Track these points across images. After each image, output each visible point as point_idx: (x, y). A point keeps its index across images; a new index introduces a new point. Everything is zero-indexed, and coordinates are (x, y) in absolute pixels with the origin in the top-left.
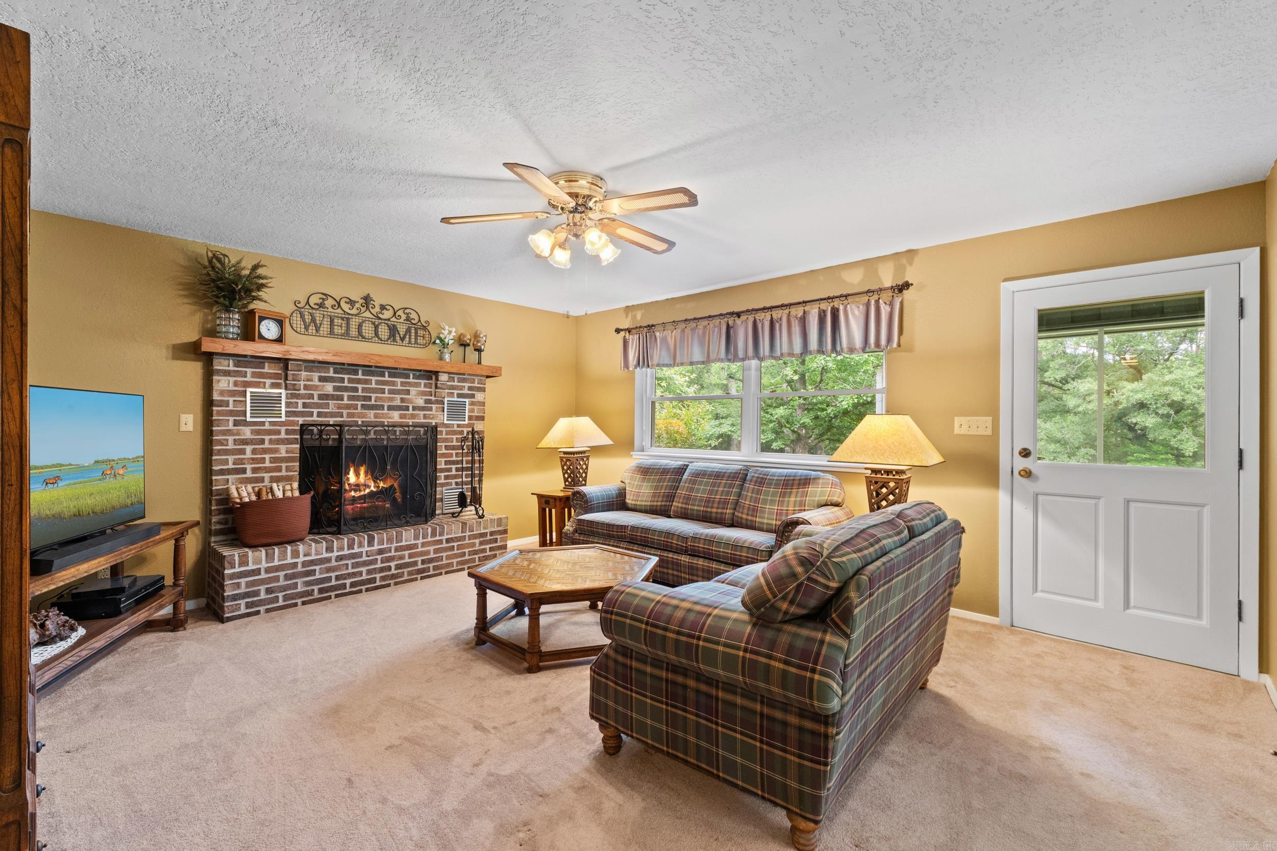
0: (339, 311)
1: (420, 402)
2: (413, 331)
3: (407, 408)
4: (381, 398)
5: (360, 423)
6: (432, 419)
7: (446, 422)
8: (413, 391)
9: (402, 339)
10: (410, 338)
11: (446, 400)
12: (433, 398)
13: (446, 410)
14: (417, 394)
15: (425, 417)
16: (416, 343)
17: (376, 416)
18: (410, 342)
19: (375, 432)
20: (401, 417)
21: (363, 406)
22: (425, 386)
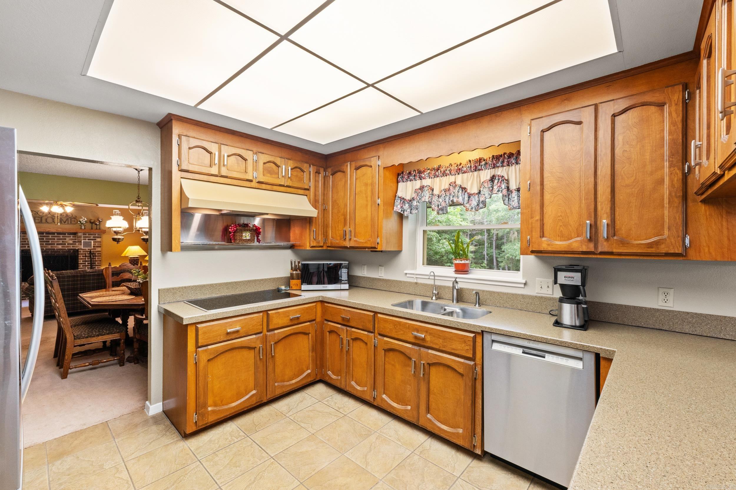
0: (38, 215)
1: (71, 242)
2: (69, 219)
3: (65, 244)
4: (53, 242)
5: (45, 249)
6: (76, 247)
7: (82, 248)
8: (67, 239)
9: (65, 222)
10: (68, 222)
11: (82, 241)
12: (76, 241)
13: (82, 244)
14: (69, 240)
15: (73, 247)
16: (71, 223)
17: (51, 247)
18: (68, 223)
19: (51, 252)
20: (62, 247)
21: (46, 244)
22: (73, 237)
